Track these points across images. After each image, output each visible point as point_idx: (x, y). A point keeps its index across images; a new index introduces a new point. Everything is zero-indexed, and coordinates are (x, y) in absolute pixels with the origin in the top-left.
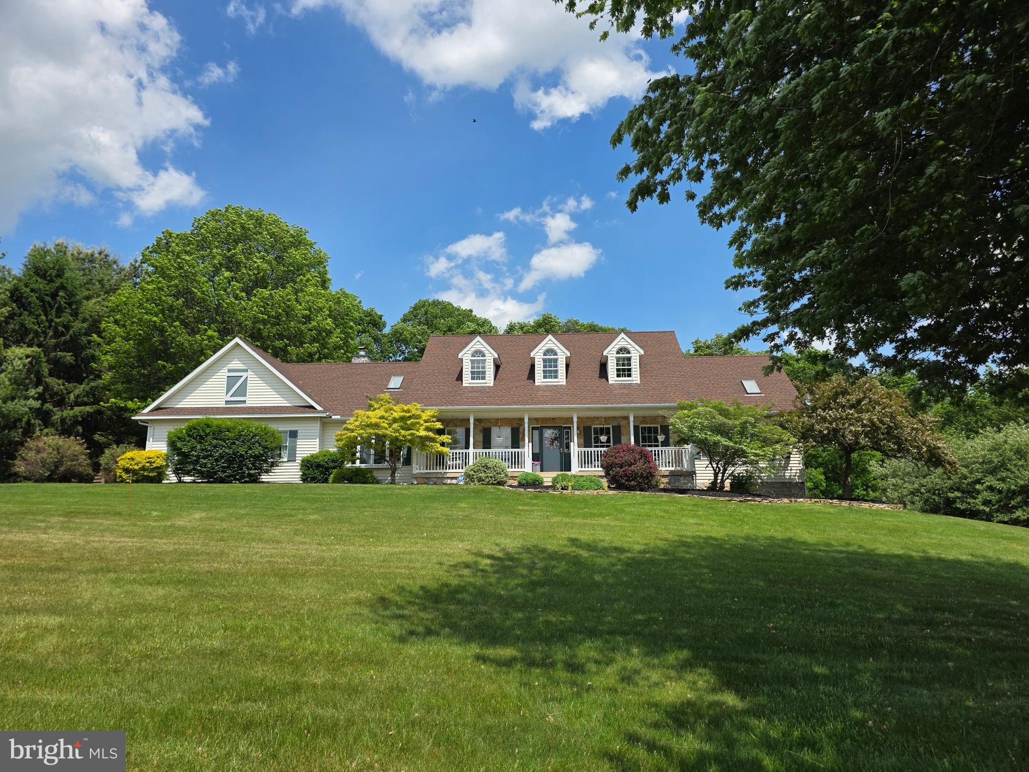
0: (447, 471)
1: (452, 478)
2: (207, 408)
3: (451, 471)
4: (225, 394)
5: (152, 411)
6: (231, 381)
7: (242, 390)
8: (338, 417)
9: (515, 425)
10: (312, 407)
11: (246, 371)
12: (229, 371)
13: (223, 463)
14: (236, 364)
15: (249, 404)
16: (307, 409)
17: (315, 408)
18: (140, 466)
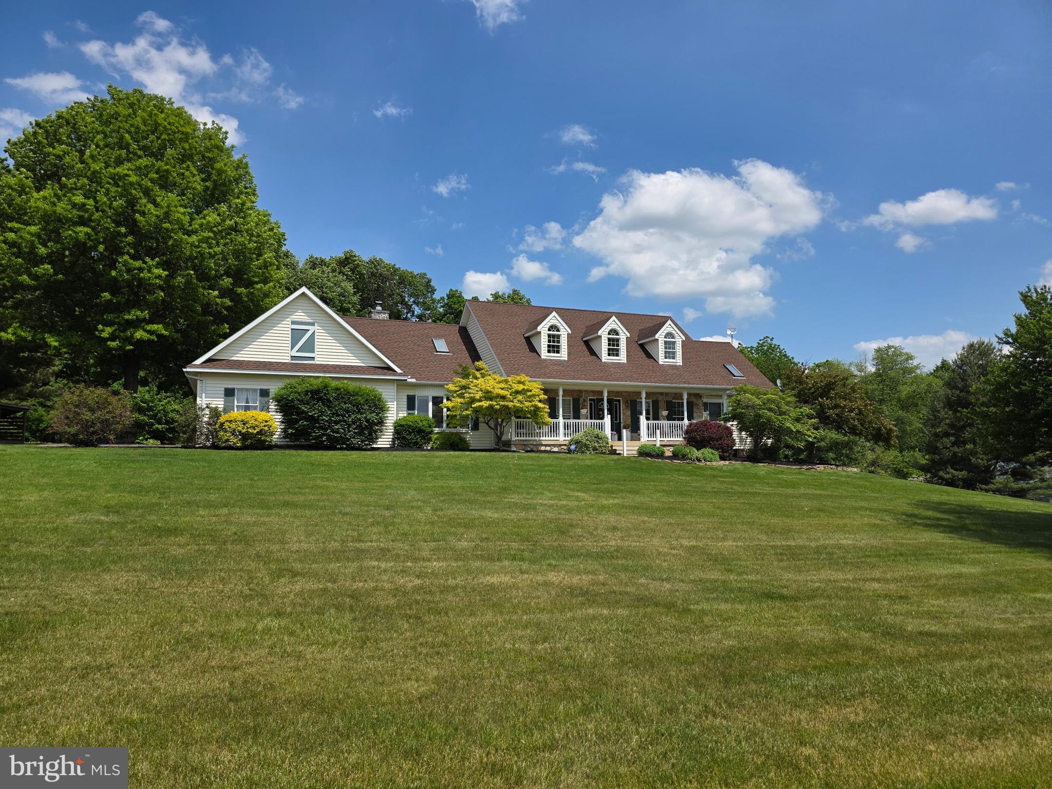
0: (542, 438)
1: (546, 445)
2: (271, 363)
3: (544, 438)
4: (290, 349)
5: (205, 362)
6: (296, 335)
7: (310, 346)
8: (414, 380)
9: (576, 397)
10: (389, 369)
11: (313, 324)
12: (293, 323)
13: (355, 429)
14: (300, 316)
15: (318, 361)
16: (386, 371)
17: (394, 371)
18: (257, 430)
